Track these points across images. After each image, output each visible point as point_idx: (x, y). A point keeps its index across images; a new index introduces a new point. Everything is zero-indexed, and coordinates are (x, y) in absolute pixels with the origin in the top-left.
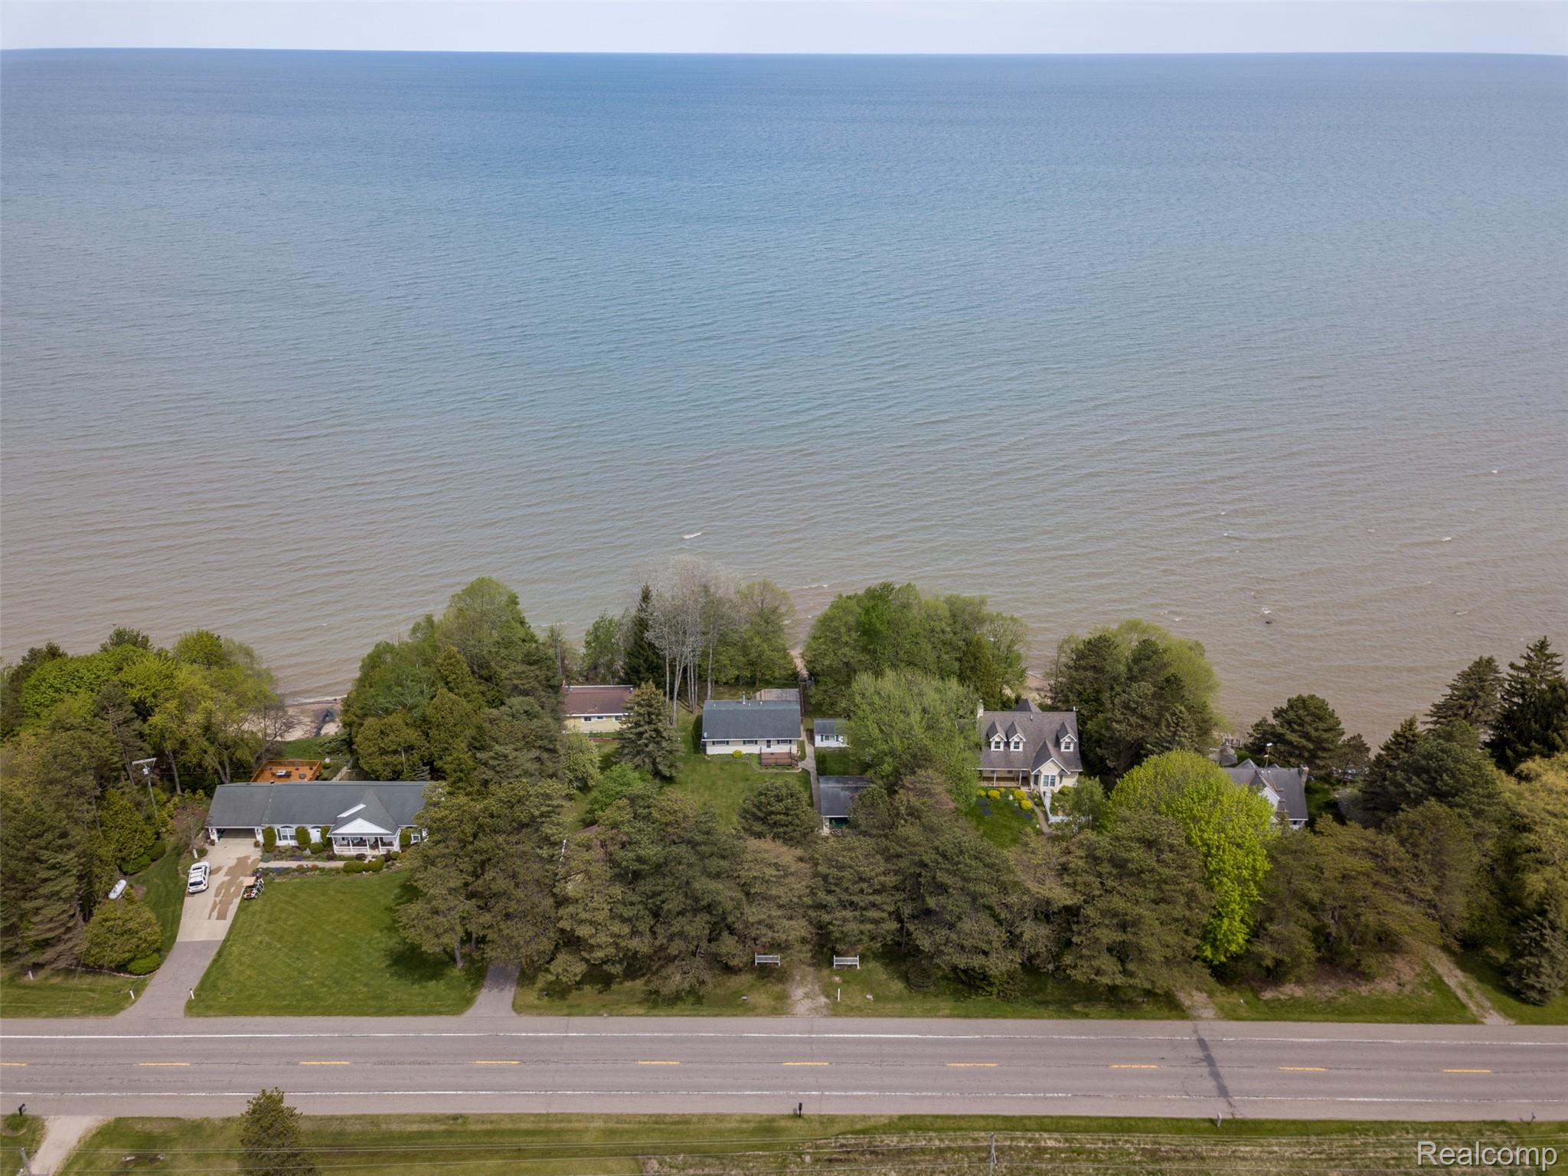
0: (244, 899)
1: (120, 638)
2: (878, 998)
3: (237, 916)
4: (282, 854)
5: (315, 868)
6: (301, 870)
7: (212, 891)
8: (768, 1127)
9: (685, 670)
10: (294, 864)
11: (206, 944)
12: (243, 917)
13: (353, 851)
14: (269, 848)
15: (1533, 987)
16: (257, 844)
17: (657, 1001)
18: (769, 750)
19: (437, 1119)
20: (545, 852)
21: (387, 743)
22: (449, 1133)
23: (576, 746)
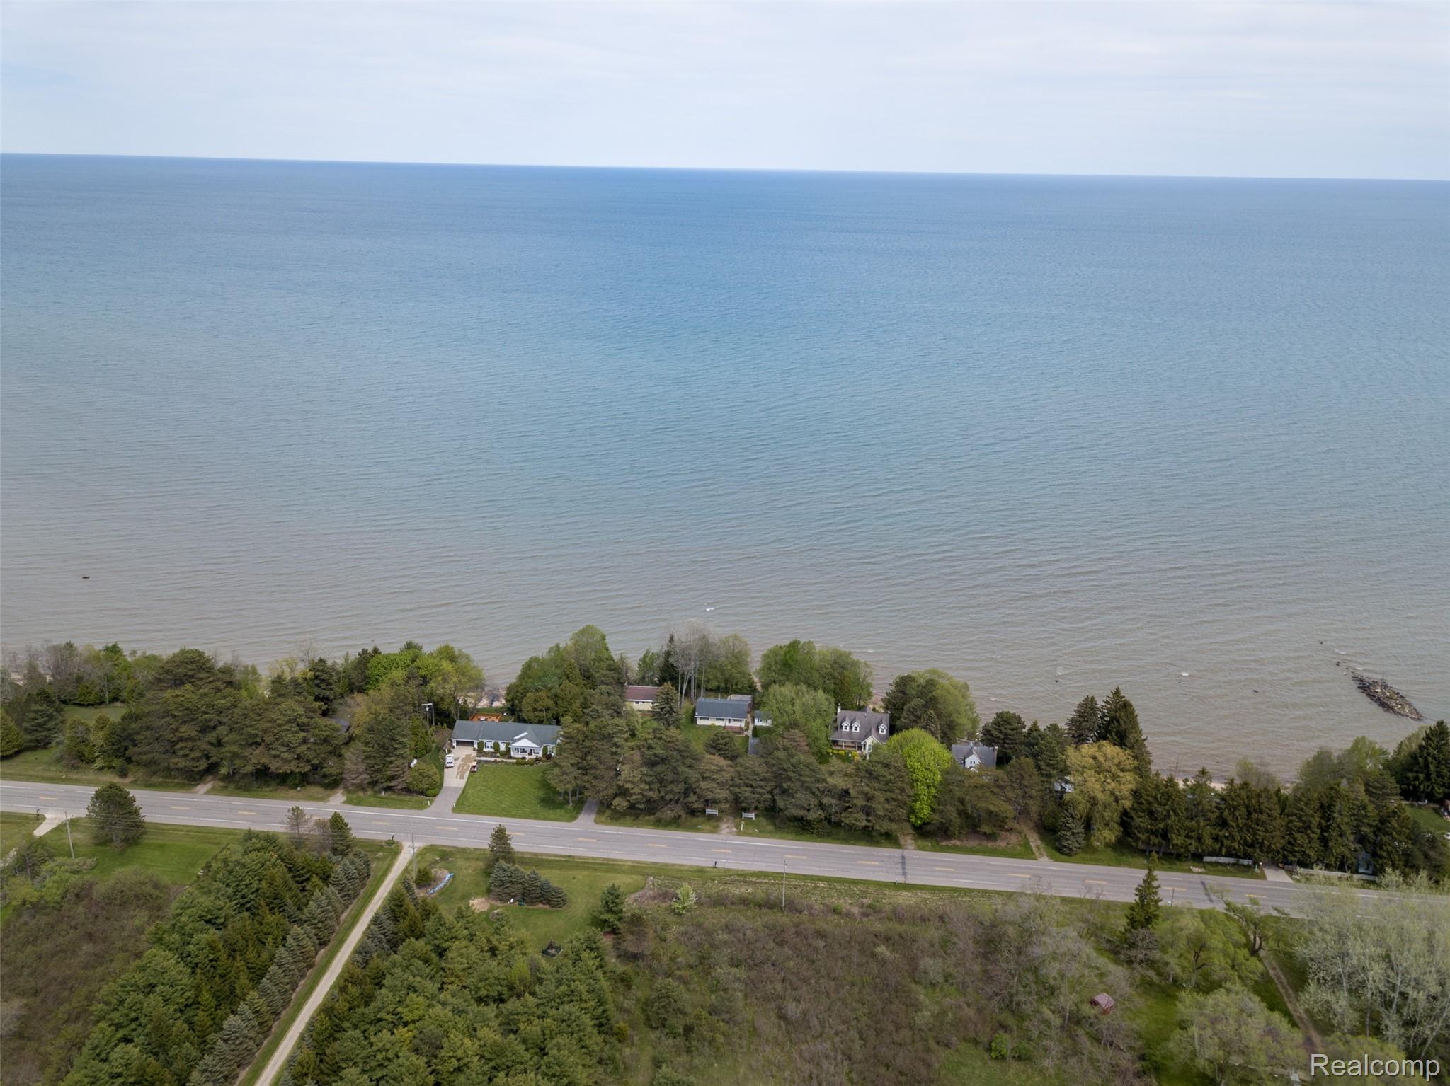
0: (471, 772)
1: (409, 646)
2: (760, 831)
3: (468, 779)
4: (486, 754)
5: (502, 762)
6: (495, 762)
7: (456, 767)
8: (701, 871)
9: (690, 682)
10: (493, 759)
11: (456, 788)
12: (471, 779)
13: (520, 755)
14: (480, 751)
15: (1065, 847)
16: (474, 749)
17: (660, 823)
18: (730, 725)
19: (561, 856)
20: (614, 749)
21: (538, 706)
22: (566, 861)
23: (631, 713)
